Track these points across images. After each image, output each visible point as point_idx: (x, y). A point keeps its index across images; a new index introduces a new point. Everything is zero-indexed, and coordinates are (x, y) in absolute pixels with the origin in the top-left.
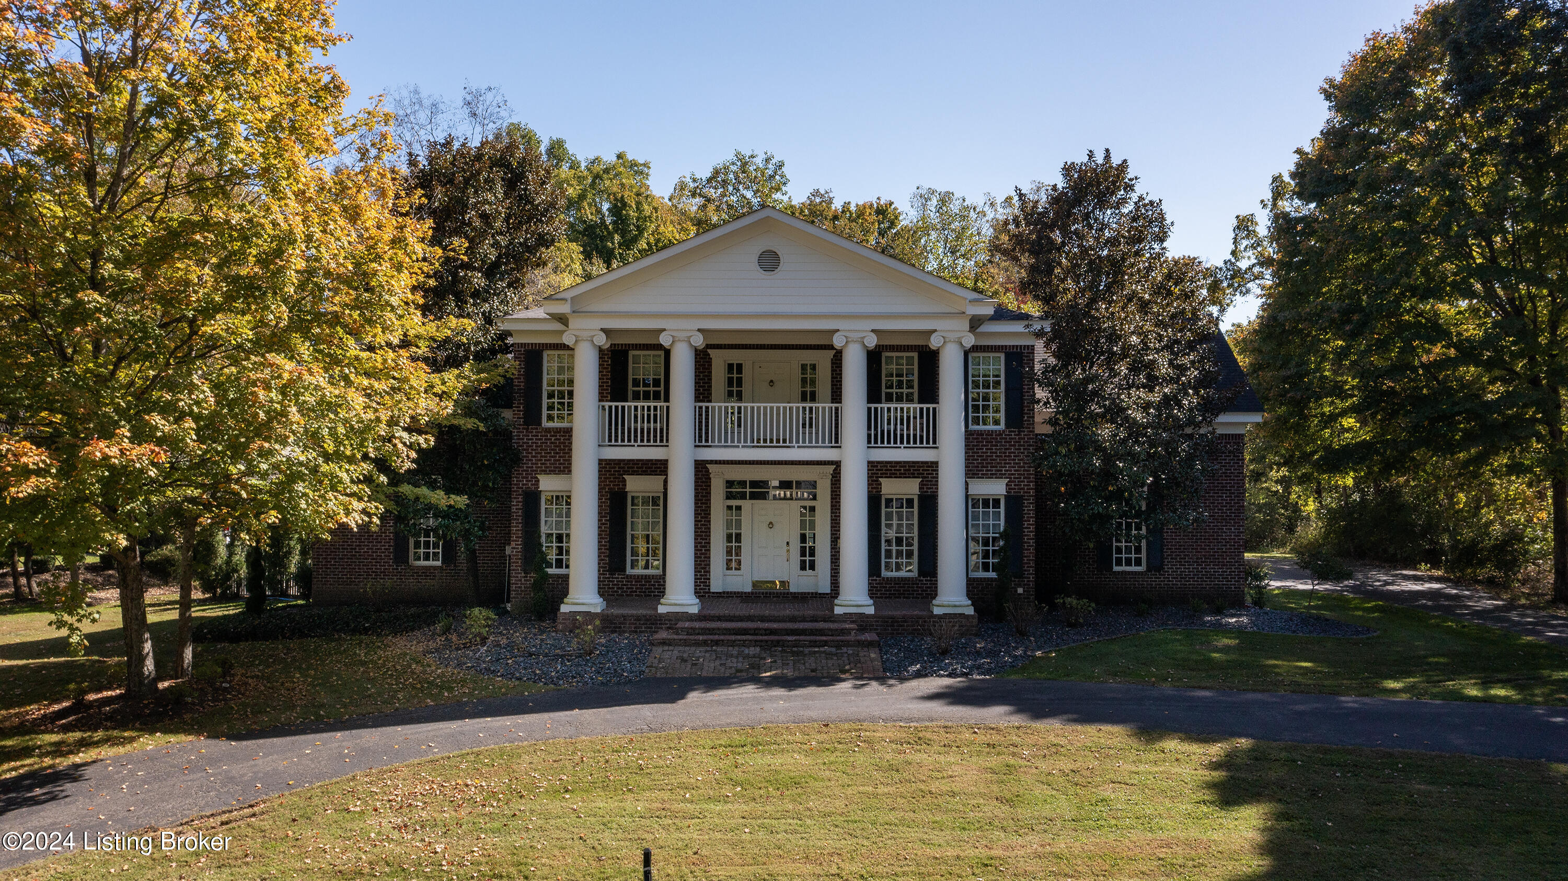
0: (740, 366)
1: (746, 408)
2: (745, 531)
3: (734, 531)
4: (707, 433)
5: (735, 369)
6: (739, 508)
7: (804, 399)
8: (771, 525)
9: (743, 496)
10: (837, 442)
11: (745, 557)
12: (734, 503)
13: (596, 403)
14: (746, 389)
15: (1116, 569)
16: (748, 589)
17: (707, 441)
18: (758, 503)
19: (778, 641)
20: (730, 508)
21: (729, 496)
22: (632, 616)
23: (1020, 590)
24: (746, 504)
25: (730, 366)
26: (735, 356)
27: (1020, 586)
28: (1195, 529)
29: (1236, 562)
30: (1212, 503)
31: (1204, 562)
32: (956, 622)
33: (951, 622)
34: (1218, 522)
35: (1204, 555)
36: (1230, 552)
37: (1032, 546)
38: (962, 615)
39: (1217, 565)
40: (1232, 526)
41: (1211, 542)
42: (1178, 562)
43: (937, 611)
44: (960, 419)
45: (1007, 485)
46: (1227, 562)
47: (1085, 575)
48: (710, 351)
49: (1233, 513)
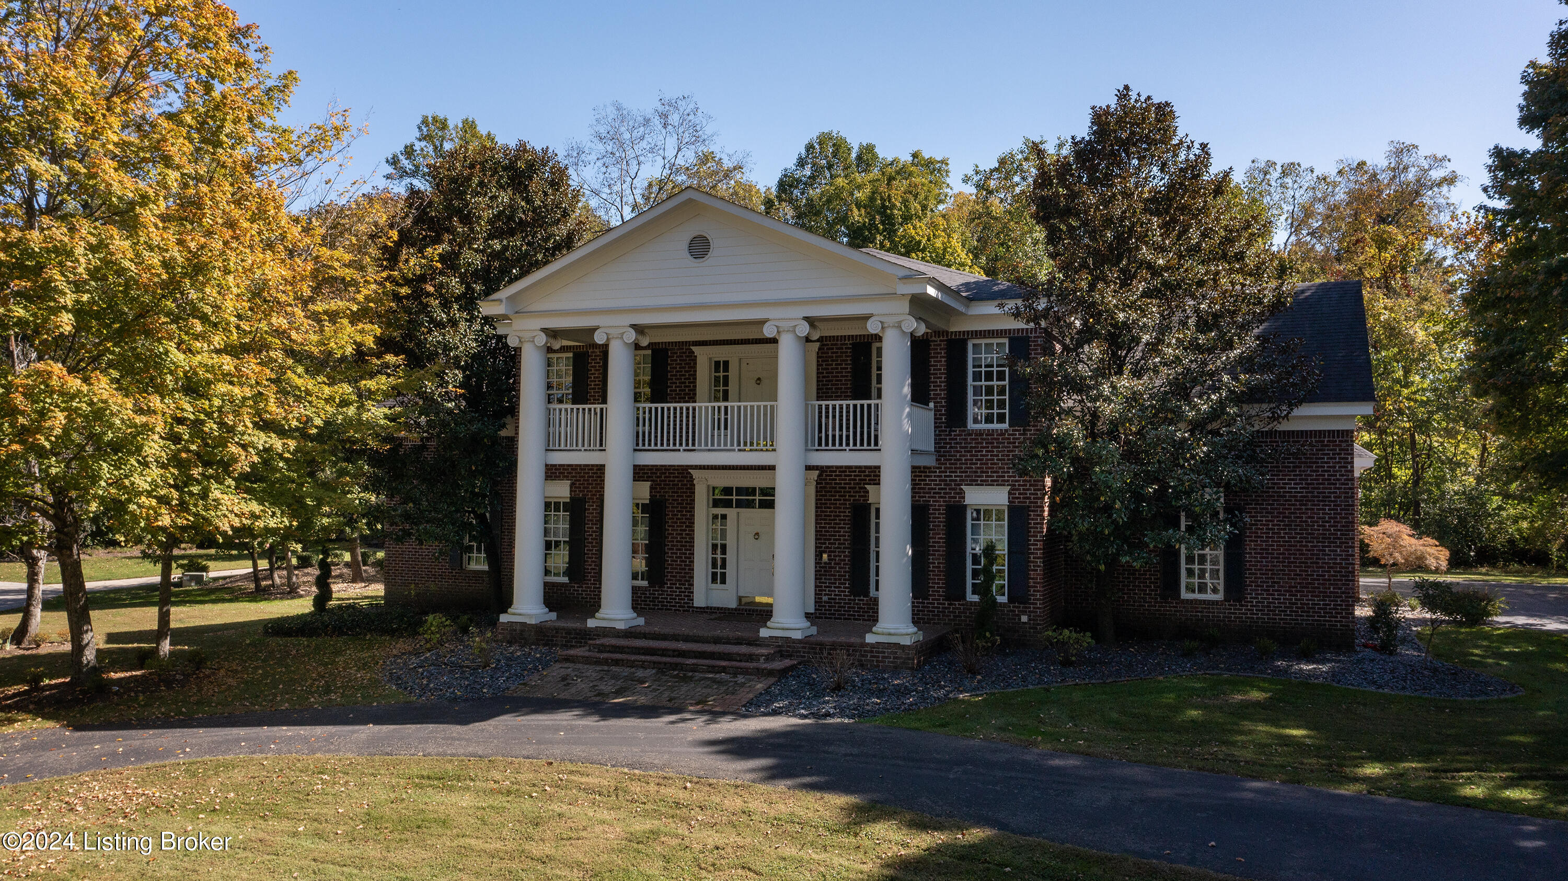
0: (726, 363)
1: (732, 407)
2: (730, 542)
3: (719, 542)
4: (694, 436)
5: (721, 366)
6: (724, 517)
8: (757, 536)
9: (728, 504)
11: (730, 571)
12: (720, 511)
13: (543, 406)
14: (732, 388)
15: (1185, 595)
16: (733, 604)
17: (693, 444)
18: (744, 512)
19: (677, 664)
20: (715, 517)
21: (716, 503)
22: (564, 629)
23: (1024, 619)
24: (731, 513)
25: (717, 364)
26: (720, 353)
27: (1024, 613)
28: (1287, 550)
29: (1343, 593)
30: (1309, 517)
31: (1300, 591)
32: (891, 653)
33: (884, 652)
34: (1318, 542)
35: (1299, 583)
36: (1334, 580)
37: (1039, 566)
38: (897, 645)
39: (1316, 596)
40: (1337, 547)
41: (1309, 567)
42: (1265, 590)
43: (870, 639)
44: (901, 416)
45: (1010, 493)
46: (1331, 592)
47: (1145, 602)
48: (693, 348)
49: (1339, 530)
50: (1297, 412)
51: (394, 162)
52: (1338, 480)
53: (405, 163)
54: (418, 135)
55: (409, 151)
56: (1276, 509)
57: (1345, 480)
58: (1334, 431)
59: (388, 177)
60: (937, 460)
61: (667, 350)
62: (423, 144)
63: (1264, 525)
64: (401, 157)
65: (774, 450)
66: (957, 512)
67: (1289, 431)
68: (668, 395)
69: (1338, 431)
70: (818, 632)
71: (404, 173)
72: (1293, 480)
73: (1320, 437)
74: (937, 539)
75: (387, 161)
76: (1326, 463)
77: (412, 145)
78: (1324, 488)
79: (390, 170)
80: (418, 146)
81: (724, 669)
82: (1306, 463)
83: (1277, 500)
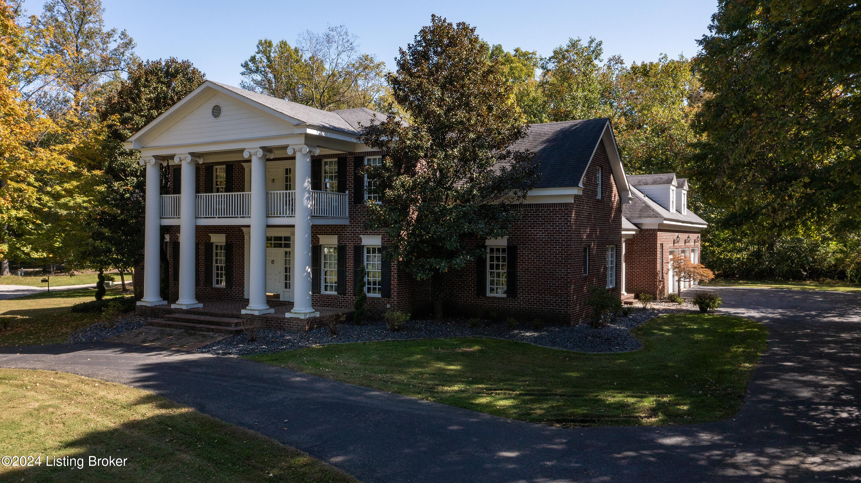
7: (287, 189)
8: (273, 262)
10: (248, 214)
13: (159, 195)
15: (489, 294)
23: (388, 306)
27: (389, 303)
28: (538, 270)
29: (565, 294)
30: (549, 252)
31: (543, 293)
32: (295, 323)
33: (293, 322)
34: (553, 266)
35: (543, 288)
36: (561, 287)
37: (395, 278)
38: (298, 319)
39: (552, 295)
40: (562, 268)
41: (548, 279)
42: (527, 292)
43: (288, 315)
44: (303, 198)
45: (382, 239)
46: (559, 293)
47: (469, 298)
48: (243, 164)
49: (563, 259)
50: (530, 193)
51: (246, 65)
52: (563, 231)
53: (251, 65)
54: (257, 50)
55: (253, 59)
56: (532, 247)
57: (567, 231)
58: (561, 203)
59: (243, 74)
60: (350, 221)
61: (233, 165)
62: (260, 55)
63: (527, 256)
64: (249, 63)
65: (250, 217)
66: (359, 249)
67: (539, 204)
68: (233, 188)
69: (564, 204)
70: (275, 312)
71: (251, 72)
72: (541, 231)
73: (566, 207)
74: (350, 263)
75: (242, 65)
76: (557, 221)
77: (255, 56)
78: (556, 236)
79: (243, 70)
80: (258, 56)
81: (213, 330)
82: (547, 221)
83: (534, 242)
